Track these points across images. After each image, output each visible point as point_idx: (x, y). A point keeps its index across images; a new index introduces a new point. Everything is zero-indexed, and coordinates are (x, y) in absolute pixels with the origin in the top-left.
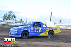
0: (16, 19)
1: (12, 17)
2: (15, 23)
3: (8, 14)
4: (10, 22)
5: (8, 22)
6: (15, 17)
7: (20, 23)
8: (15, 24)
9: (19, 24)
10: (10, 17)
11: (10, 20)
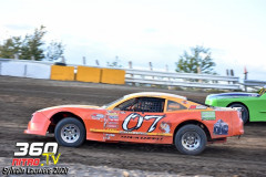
0: (215, 69)
1: (204, 63)
2: (211, 82)
3: (191, 54)
4: (197, 80)
5: (191, 80)
6: (211, 64)
7: (226, 83)
8: (211, 85)
9: (223, 84)
10: (196, 64)
11: (196, 72)
